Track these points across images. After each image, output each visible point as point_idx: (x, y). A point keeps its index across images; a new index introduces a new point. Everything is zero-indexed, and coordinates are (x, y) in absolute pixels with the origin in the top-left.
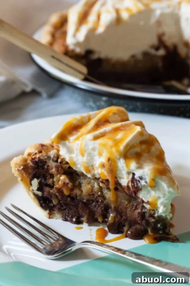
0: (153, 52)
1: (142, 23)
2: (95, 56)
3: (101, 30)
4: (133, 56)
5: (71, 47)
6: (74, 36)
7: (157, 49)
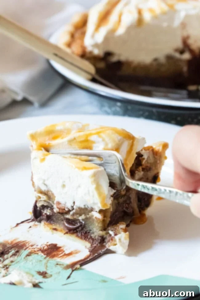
0: (177, 55)
1: (165, 24)
2: (114, 59)
3: (121, 31)
4: (156, 60)
5: (89, 49)
6: (93, 36)
7: (182, 52)
